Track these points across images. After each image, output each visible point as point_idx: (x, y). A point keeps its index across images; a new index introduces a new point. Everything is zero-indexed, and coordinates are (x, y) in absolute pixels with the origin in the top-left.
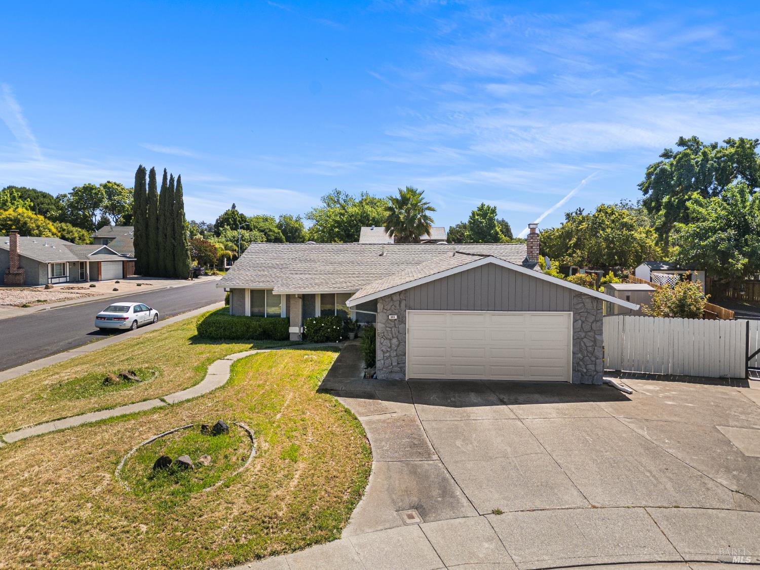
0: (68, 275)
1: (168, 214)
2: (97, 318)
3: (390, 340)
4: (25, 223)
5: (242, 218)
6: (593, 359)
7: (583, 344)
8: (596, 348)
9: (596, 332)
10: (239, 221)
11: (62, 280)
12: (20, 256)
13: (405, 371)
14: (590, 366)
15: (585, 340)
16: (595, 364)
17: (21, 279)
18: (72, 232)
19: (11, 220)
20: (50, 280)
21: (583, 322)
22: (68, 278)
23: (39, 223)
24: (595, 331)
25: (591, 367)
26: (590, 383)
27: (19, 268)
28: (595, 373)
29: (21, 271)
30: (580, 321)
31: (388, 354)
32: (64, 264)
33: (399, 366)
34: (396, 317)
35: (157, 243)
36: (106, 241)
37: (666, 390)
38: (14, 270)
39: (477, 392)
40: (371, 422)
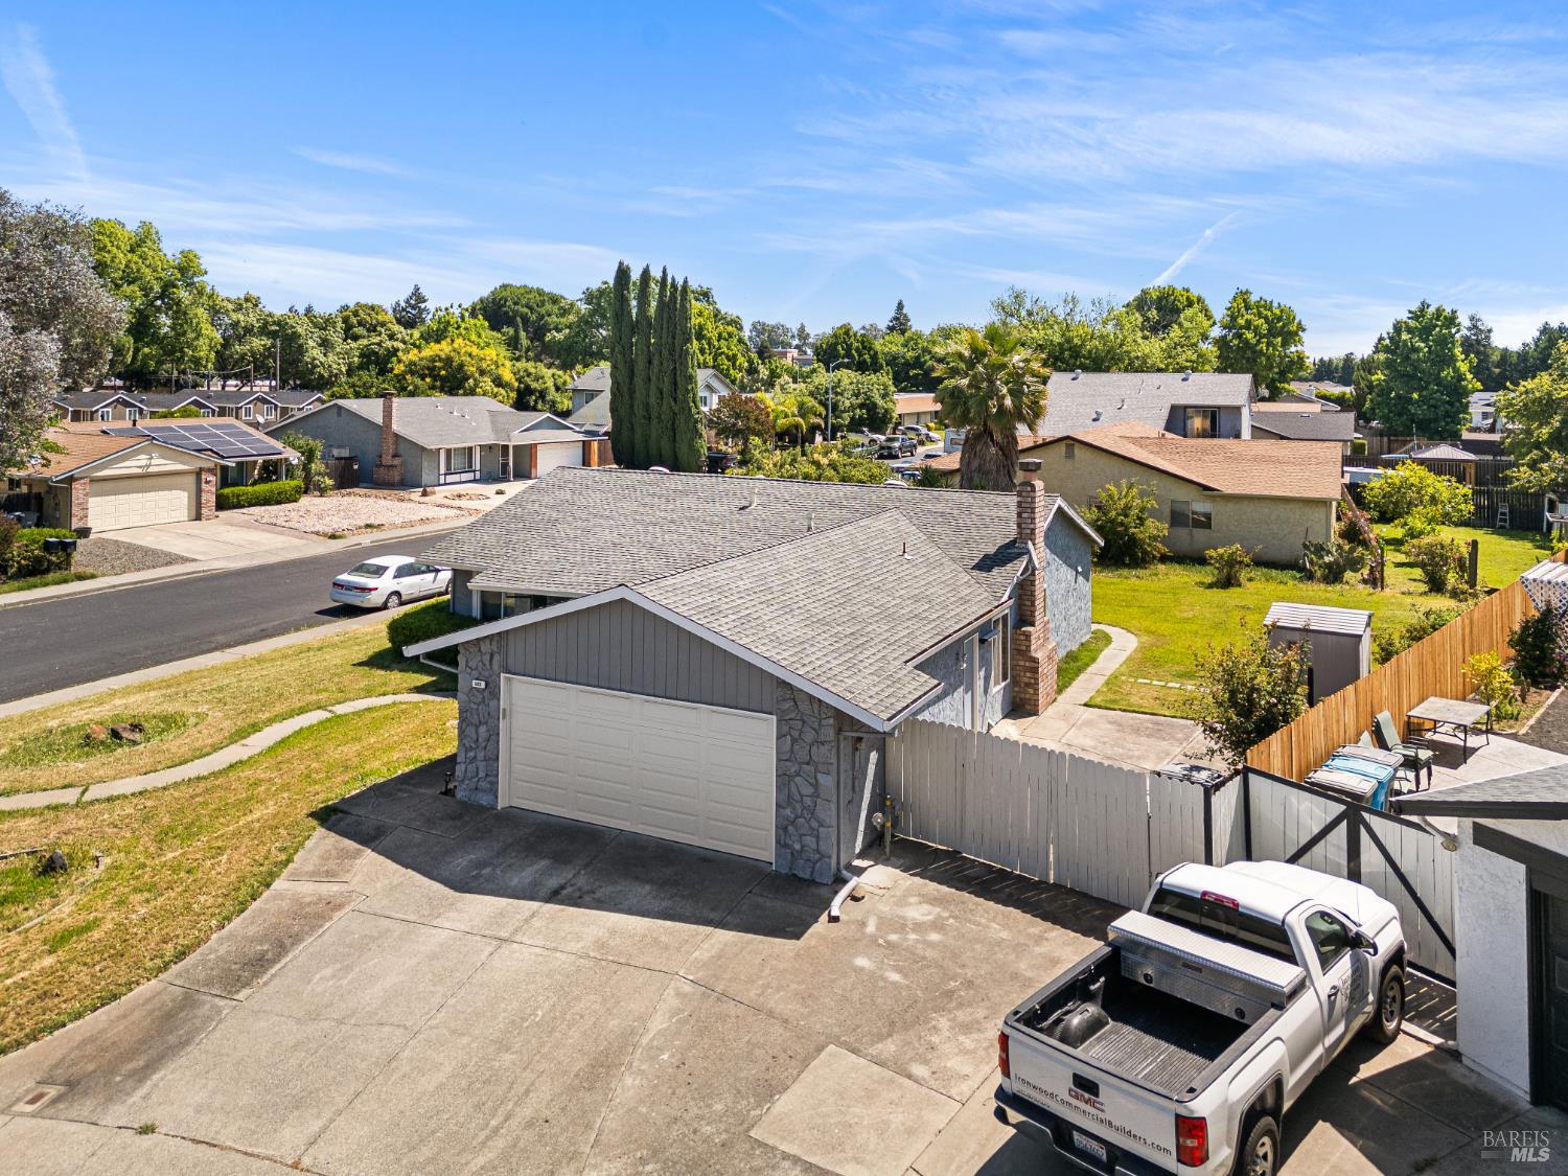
0: (478, 468)
1: (665, 353)
2: (335, 584)
3: (477, 727)
4: (461, 366)
5: (863, 342)
6: (814, 824)
7: (794, 789)
8: (819, 800)
9: (820, 767)
11: (470, 476)
12: (396, 435)
13: (497, 791)
14: (808, 838)
15: (798, 779)
16: (818, 837)
17: (396, 476)
18: (542, 378)
19: (440, 360)
20: (442, 477)
21: (794, 741)
22: (478, 473)
23: (484, 365)
24: (817, 763)
25: (810, 841)
26: (807, 877)
27: (394, 456)
28: (817, 856)
29: (397, 462)
30: (789, 737)
31: (471, 754)
32: (470, 449)
33: (489, 779)
34: (483, 685)
35: (647, 406)
36: (591, 395)
37: (937, 925)
38: (387, 460)
39: (560, 859)
40: (280, 896)
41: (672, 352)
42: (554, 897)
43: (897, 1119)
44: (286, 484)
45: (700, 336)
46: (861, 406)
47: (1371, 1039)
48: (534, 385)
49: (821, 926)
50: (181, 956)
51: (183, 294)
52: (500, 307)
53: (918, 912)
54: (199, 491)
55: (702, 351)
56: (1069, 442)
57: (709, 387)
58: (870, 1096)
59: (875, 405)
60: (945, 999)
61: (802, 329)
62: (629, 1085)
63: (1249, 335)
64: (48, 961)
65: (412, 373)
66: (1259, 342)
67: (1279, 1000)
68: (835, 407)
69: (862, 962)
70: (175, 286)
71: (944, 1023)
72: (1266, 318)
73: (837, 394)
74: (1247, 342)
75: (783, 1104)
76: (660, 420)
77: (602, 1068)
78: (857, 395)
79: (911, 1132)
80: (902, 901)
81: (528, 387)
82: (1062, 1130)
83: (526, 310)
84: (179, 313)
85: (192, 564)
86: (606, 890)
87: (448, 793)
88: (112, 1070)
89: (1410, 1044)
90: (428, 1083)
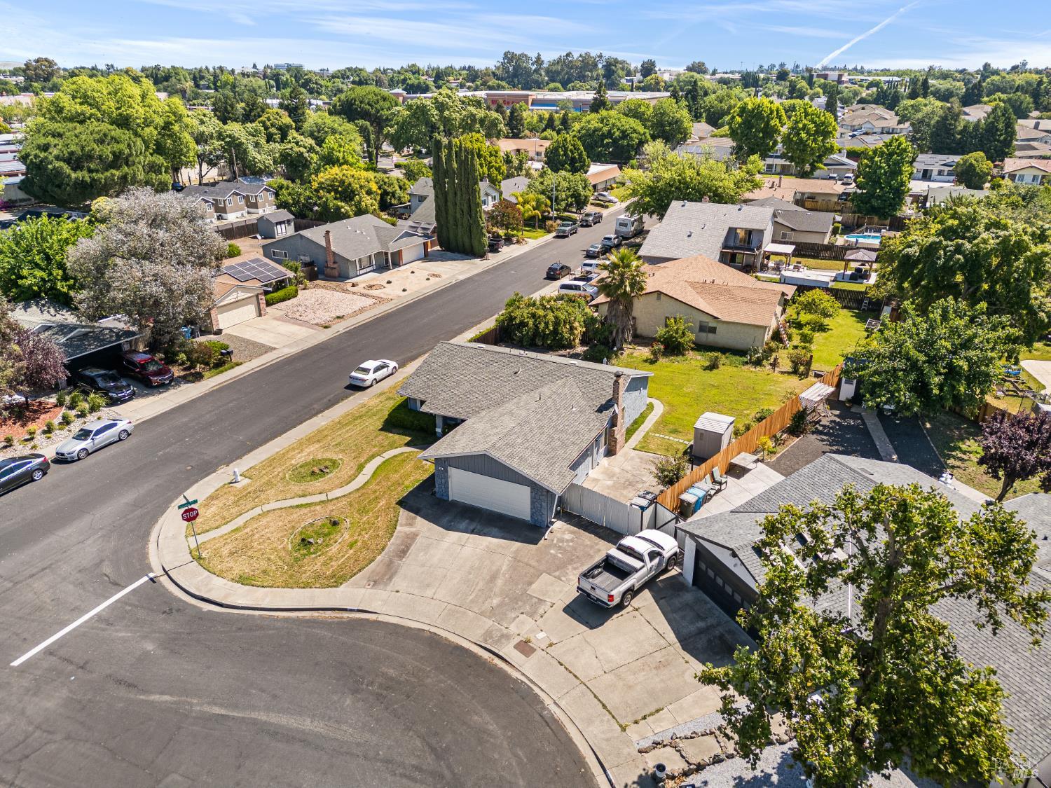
0: (375, 265)
3: (441, 479)
4: (350, 184)
5: (574, 146)
6: (541, 511)
7: (535, 505)
8: (542, 508)
9: (542, 499)
10: (571, 151)
11: (371, 269)
12: (334, 253)
13: (449, 496)
15: (536, 503)
16: (542, 515)
17: (336, 273)
20: (358, 272)
21: (535, 494)
22: (375, 268)
25: (540, 517)
26: (539, 528)
27: (333, 263)
28: (542, 520)
29: (335, 266)
30: (533, 493)
31: (440, 486)
32: (370, 256)
33: (446, 493)
34: (443, 469)
35: (455, 218)
36: (422, 199)
37: (572, 541)
38: (330, 264)
39: (472, 520)
40: (400, 532)
41: (468, 188)
42: (472, 532)
43: (557, 589)
44: (290, 288)
45: (480, 156)
46: (572, 196)
47: (665, 571)
48: (389, 190)
49: (542, 541)
50: (383, 549)
51: (176, 128)
52: (352, 105)
53: (568, 536)
54: (259, 304)
55: (481, 165)
56: (659, 293)
57: (487, 195)
58: (552, 584)
59: (580, 195)
60: (571, 561)
61: (538, 57)
62: (500, 582)
63: (804, 135)
64: (351, 551)
65: (323, 189)
66: (808, 139)
67: (637, 571)
68: (557, 198)
69: (552, 551)
70: (172, 124)
71: (570, 567)
72: (815, 123)
73: (557, 190)
74: (801, 139)
75: (534, 586)
76: (462, 225)
77: (493, 578)
78: (569, 189)
79: (560, 592)
80: (564, 533)
81: (385, 191)
82: (589, 595)
83: (368, 107)
84: (177, 140)
85: (274, 352)
86: (486, 530)
87: (434, 494)
88: (382, 579)
89: (674, 571)
90: (455, 581)
